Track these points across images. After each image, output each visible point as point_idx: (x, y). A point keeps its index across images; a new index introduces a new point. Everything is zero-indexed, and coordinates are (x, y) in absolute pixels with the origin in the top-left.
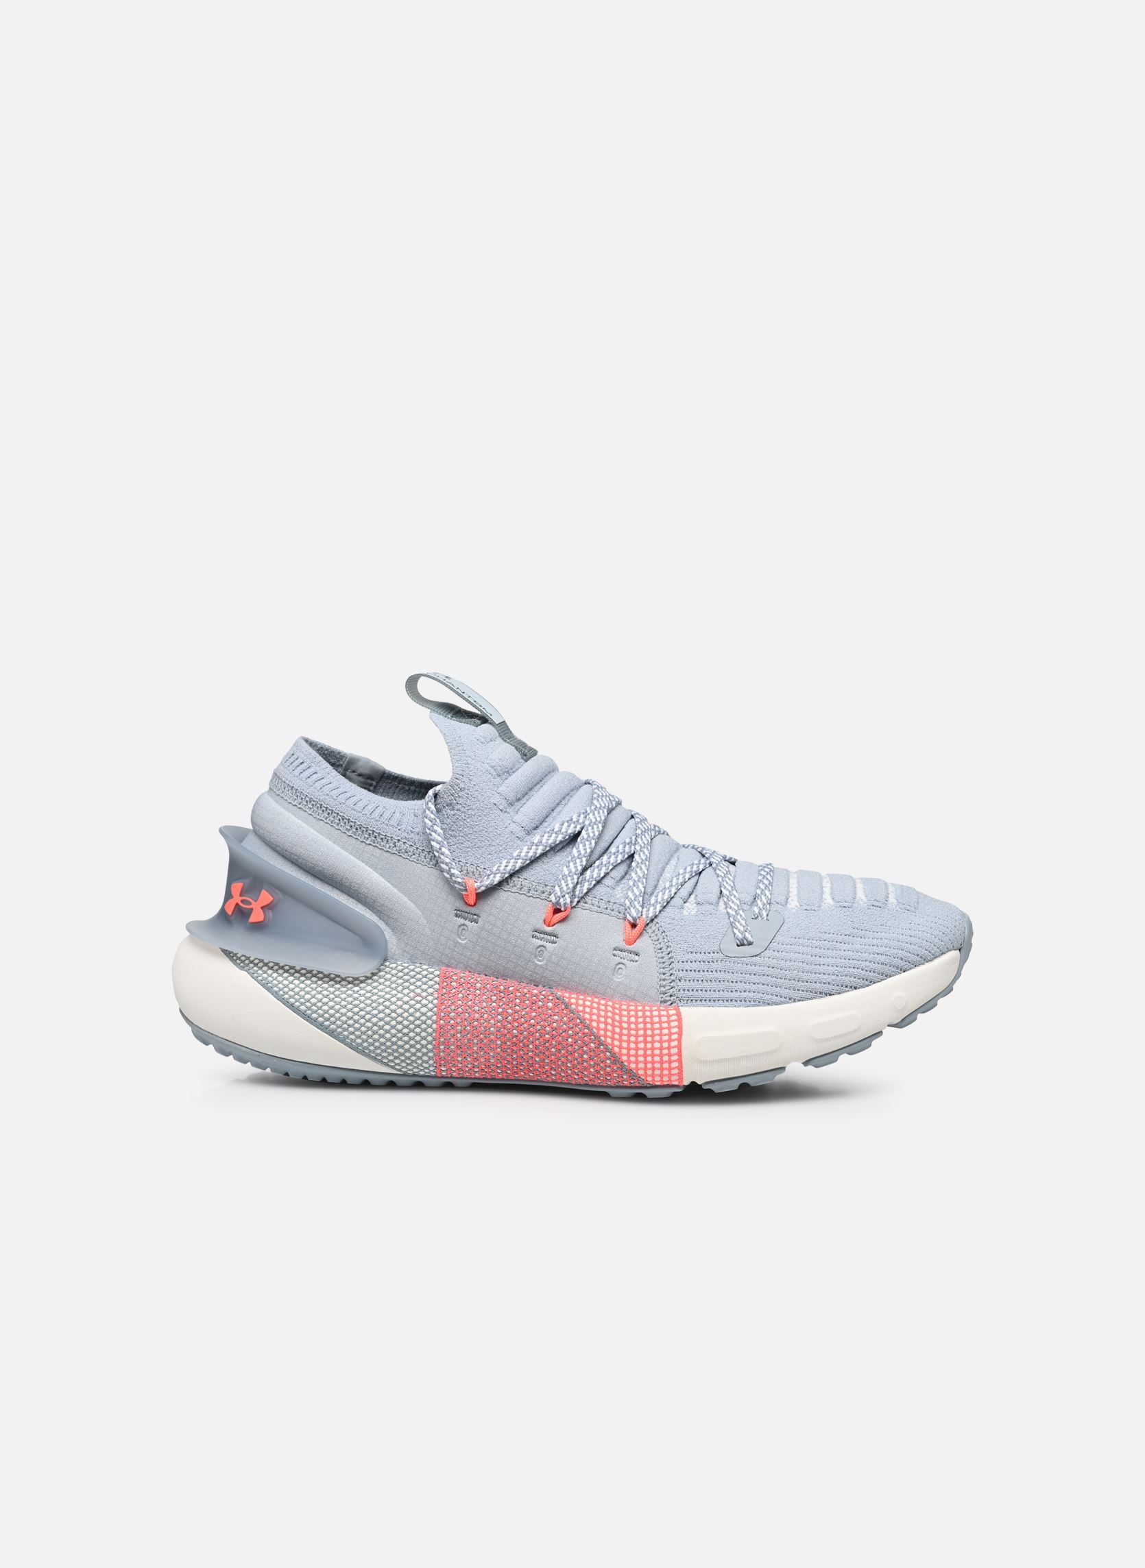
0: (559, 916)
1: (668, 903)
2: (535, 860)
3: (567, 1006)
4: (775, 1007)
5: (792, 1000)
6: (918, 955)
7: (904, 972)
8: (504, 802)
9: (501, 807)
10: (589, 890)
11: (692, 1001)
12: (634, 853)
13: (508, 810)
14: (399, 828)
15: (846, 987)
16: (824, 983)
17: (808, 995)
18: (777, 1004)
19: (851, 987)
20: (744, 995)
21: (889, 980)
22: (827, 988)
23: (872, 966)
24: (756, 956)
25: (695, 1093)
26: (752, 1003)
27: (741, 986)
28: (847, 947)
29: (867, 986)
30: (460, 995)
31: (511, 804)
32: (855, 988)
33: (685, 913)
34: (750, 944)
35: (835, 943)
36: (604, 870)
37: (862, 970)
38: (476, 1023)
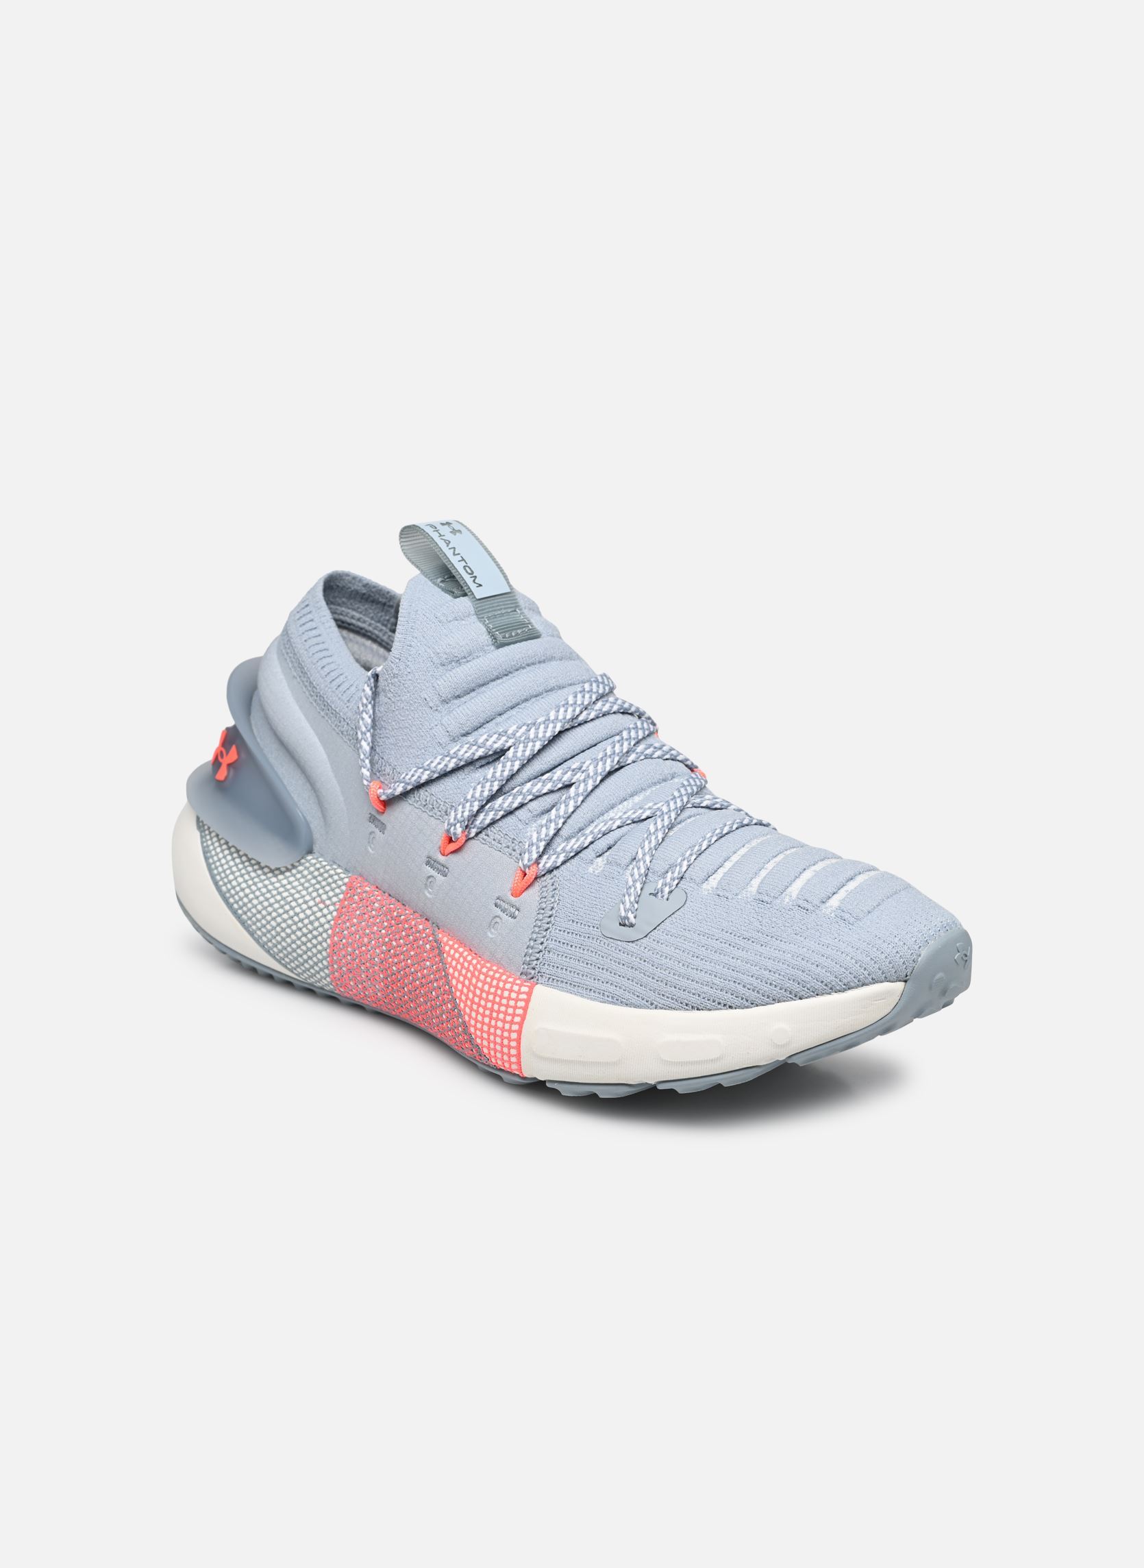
0: (453, 847)
1: (577, 853)
2: (445, 775)
3: (441, 953)
4: (633, 1009)
5: (653, 1005)
6: (822, 982)
7: (801, 999)
8: (436, 698)
9: (431, 704)
10: (493, 823)
11: (553, 981)
12: (574, 783)
13: (439, 708)
14: (348, 704)
15: (719, 1003)
16: (694, 994)
17: (669, 1002)
18: (636, 1006)
19: (725, 1005)
20: (604, 987)
21: (777, 1005)
22: (694, 1000)
23: (755, 982)
24: (632, 942)
25: (538, 1088)
26: (610, 999)
27: (606, 975)
28: (740, 953)
29: (747, 1007)
30: (358, 912)
31: (445, 701)
32: (731, 1007)
33: (591, 870)
34: (632, 925)
35: (727, 945)
36: (519, 800)
37: (744, 986)
38: (364, 948)
